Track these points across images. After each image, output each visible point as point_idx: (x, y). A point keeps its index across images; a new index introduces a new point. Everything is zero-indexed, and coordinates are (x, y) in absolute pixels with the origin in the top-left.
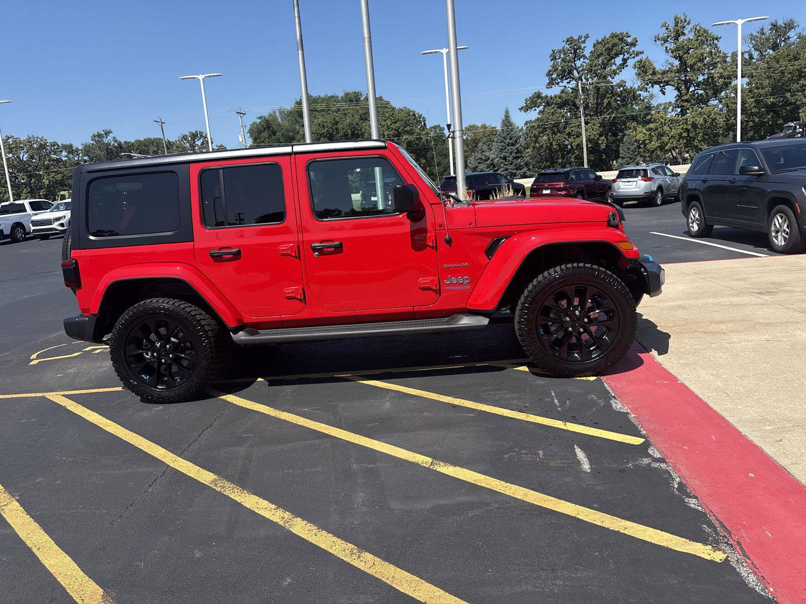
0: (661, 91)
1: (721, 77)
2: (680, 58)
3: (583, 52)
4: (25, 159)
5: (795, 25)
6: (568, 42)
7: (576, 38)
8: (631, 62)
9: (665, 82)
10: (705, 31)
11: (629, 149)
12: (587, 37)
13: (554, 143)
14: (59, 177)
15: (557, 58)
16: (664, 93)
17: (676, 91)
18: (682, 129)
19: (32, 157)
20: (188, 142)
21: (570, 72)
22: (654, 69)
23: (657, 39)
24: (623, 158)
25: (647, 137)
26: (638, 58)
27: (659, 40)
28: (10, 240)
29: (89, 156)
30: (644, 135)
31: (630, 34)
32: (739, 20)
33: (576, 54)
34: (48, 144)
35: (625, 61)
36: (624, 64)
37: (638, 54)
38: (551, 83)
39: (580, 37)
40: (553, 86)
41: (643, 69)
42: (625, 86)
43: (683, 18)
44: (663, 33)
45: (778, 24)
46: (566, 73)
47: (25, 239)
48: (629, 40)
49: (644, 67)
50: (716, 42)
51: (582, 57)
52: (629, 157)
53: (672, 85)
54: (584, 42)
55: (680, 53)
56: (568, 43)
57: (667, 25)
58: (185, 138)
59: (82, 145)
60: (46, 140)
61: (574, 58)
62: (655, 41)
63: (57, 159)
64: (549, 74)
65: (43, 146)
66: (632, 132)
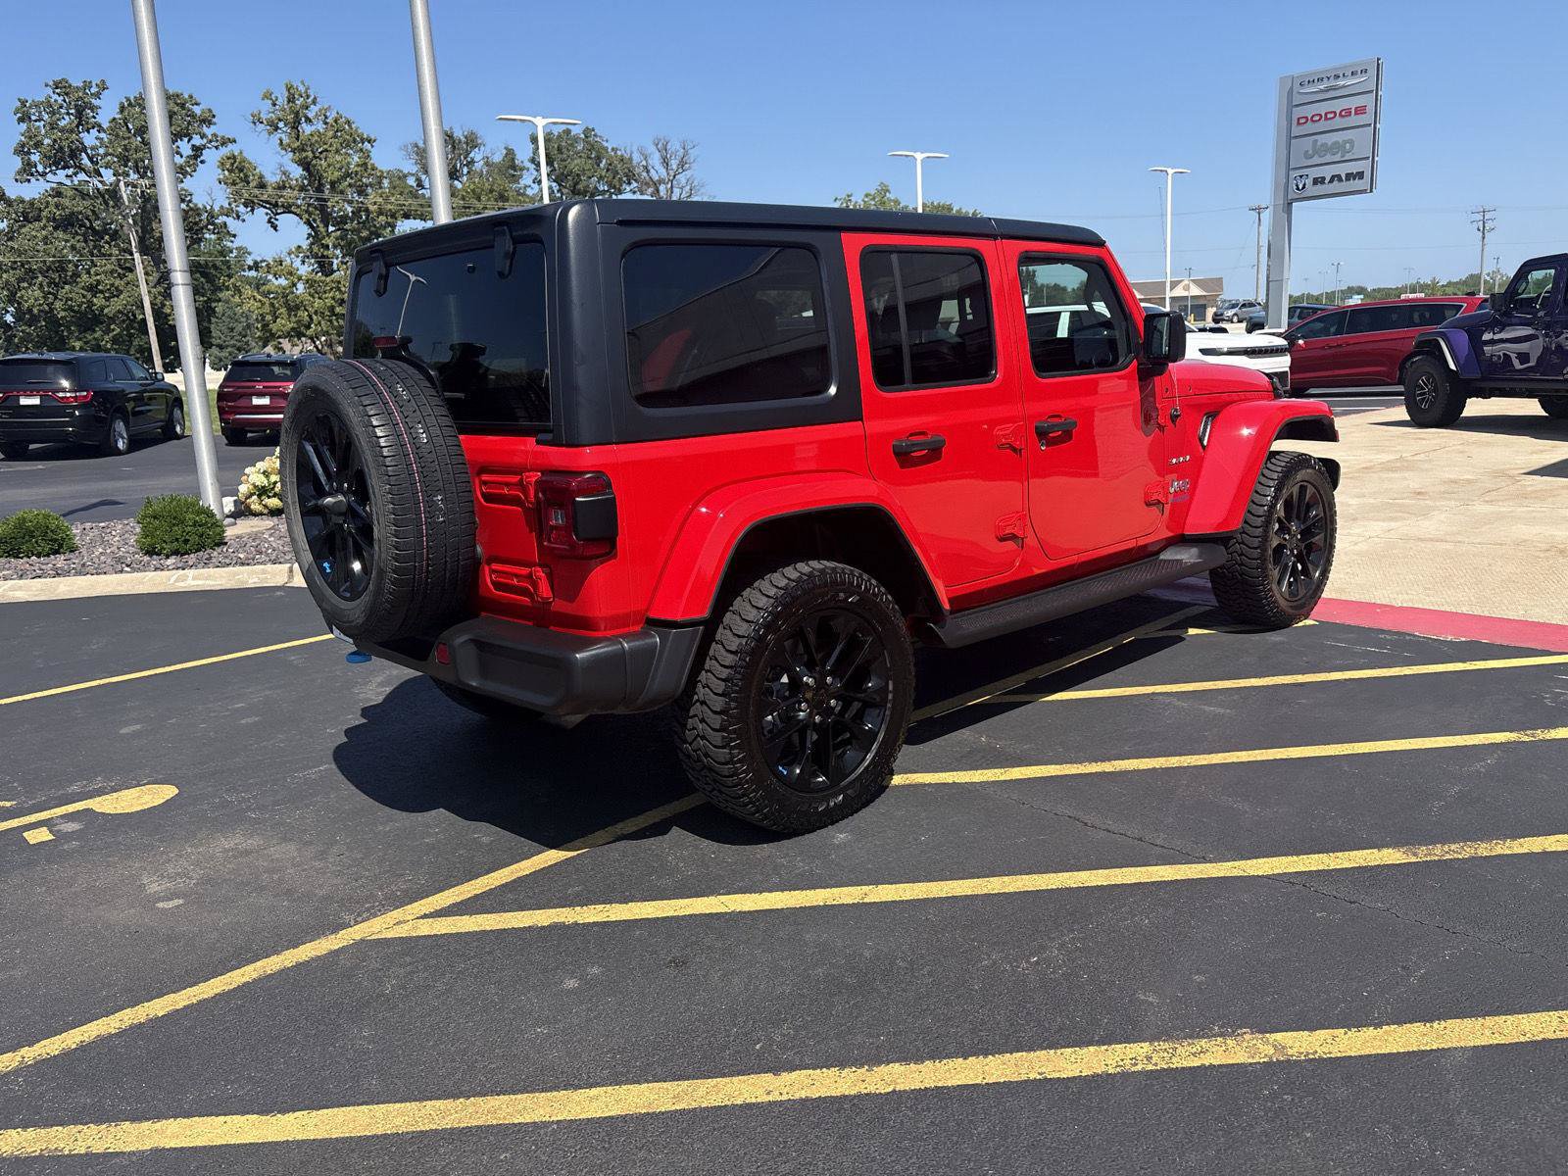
0: (269, 221)
1: (380, 213)
2: (306, 165)
3: (95, 118)
5: (479, 141)
6: (57, 88)
7: (77, 83)
8: (211, 156)
9: (283, 206)
10: (348, 122)
11: (232, 330)
12: (103, 86)
13: (58, 304)
15: (33, 118)
16: (275, 228)
17: (306, 227)
18: (333, 298)
21: (74, 154)
22: (261, 177)
23: (257, 120)
24: (221, 347)
25: (267, 309)
26: (225, 151)
27: (262, 123)
30: (259, 305)
31: (197, 97)
32: (539, 118)
33: (80, 118)
35: (198, 150)
36: (196, 157)
37: (225, 142)
38: (27, 171)
39: (87, 85)
40: (33, 180)
41: (238, 171)
42: (190, 201)
43: (302, 89)
44: (265, 110)
45: (455, 135)
46: (65, 156)
48: (197, 110)
49: (241, 170)
50: (367, 145)
51: (93, 128)
52: (234, 346)
53: (297, 215)
54: (97, 95)
55: (307, 156)
56: (58, 91)
57: (273, 96)
61: (77, 127)
62: (255, 123)
64: (21, 150)
66: (233, 296)
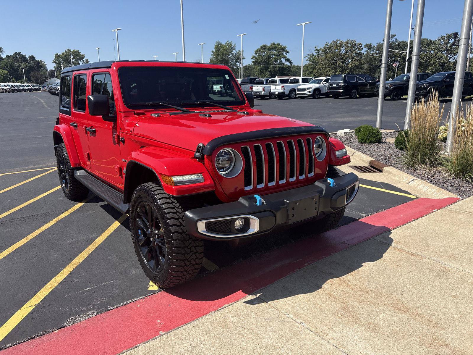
4: (343, 53)
14: (357, 63)
19: (347, 52)
20: (444, 41)
28: (288, 98)
29: (379, 51)
34: (356, 44)
47: (295, 98)
58: (443, 38)
59: (377, 44)
60: (356, 42)
63: (359, 53)
65: (353, 46)
